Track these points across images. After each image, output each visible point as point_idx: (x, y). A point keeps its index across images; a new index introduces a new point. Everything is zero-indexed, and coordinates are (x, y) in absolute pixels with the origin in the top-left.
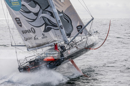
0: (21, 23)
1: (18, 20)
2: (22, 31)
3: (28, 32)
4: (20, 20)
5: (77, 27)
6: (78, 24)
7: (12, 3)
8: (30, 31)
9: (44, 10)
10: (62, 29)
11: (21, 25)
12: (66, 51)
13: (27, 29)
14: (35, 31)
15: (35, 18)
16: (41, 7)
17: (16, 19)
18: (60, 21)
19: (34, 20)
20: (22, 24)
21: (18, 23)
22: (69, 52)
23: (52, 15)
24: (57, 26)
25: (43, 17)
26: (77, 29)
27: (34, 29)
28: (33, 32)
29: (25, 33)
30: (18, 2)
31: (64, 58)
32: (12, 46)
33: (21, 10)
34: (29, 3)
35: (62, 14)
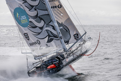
0: (28, 37)
1: (26, 34)
2: (30, 44)
3: (34, 44)
4: (27, 35)
5: (74, 35)
6: (75, 33)
7: (22, 21)
8: (36, 43)
9: (47, 24)
10: (62, 39)
11: (29, 39)
12: (65, 60)
13: (33, 42)
14: (40, 43)
15: (40, 32)
16: (45, 22)
17: (24, 34)
18: (60, 33)
19: (39, 33)
20: (30, 37)
21: (26, 37)
22: (67, 60)
23: (54, 28)
24: (57, 37)
25: (47, 30)
26: (74, 36)
27: (39, 41)
28: (38, 43)
29: (32, 45)
30: (27, 20)
31: (63, 66)
32: (22, 53)
33: (29, 26)
34: (35, 19)
35: (61, 27)
